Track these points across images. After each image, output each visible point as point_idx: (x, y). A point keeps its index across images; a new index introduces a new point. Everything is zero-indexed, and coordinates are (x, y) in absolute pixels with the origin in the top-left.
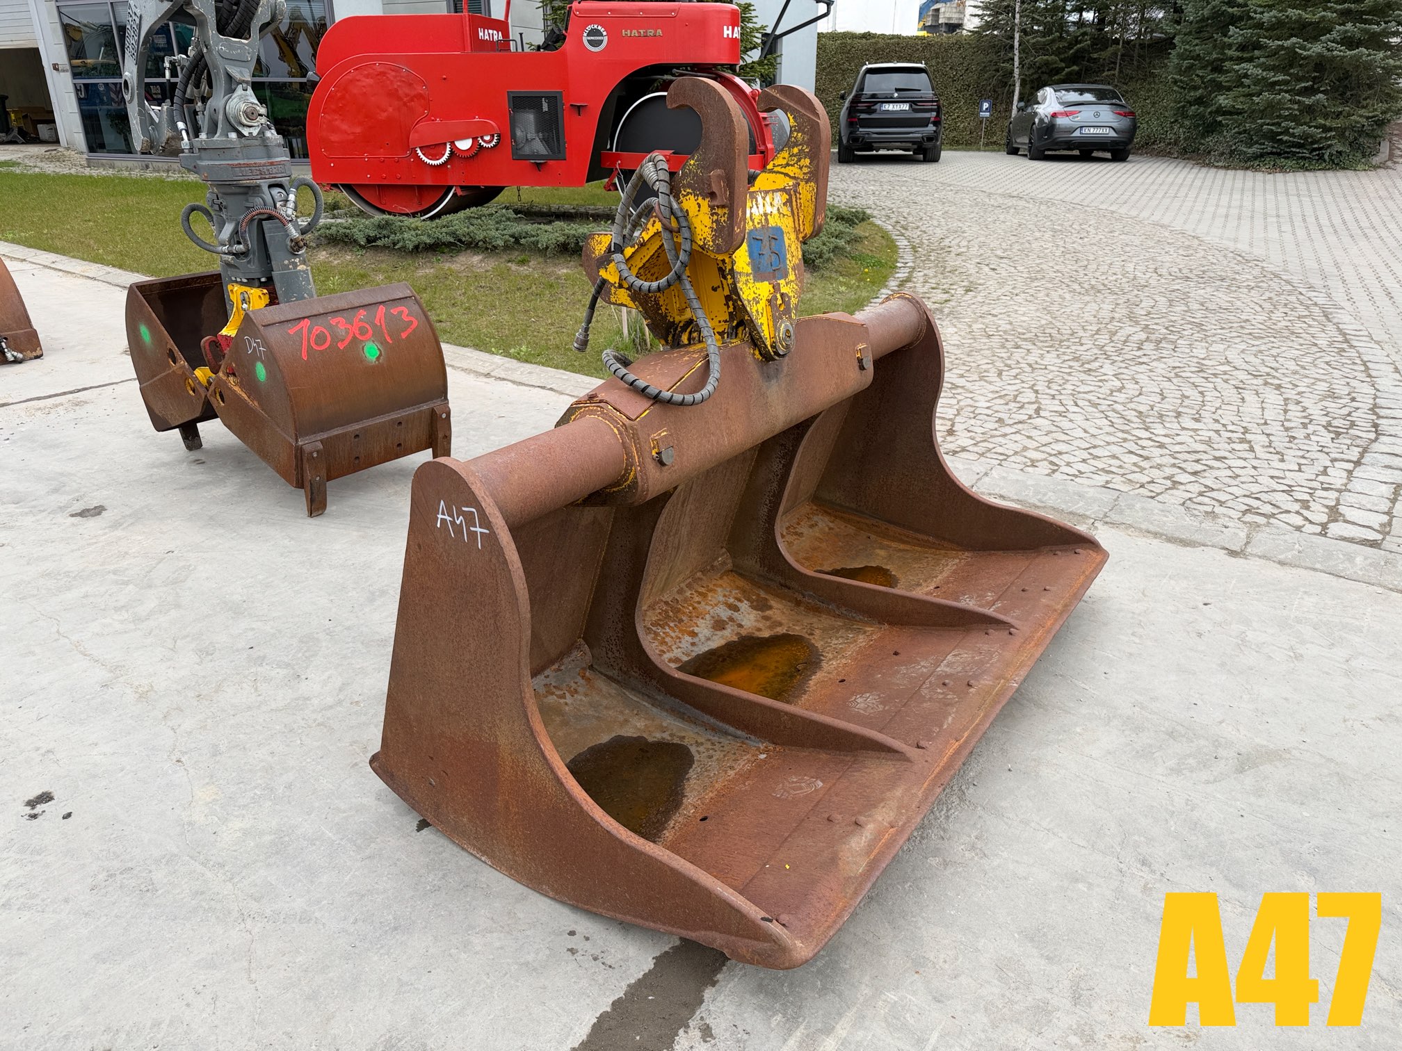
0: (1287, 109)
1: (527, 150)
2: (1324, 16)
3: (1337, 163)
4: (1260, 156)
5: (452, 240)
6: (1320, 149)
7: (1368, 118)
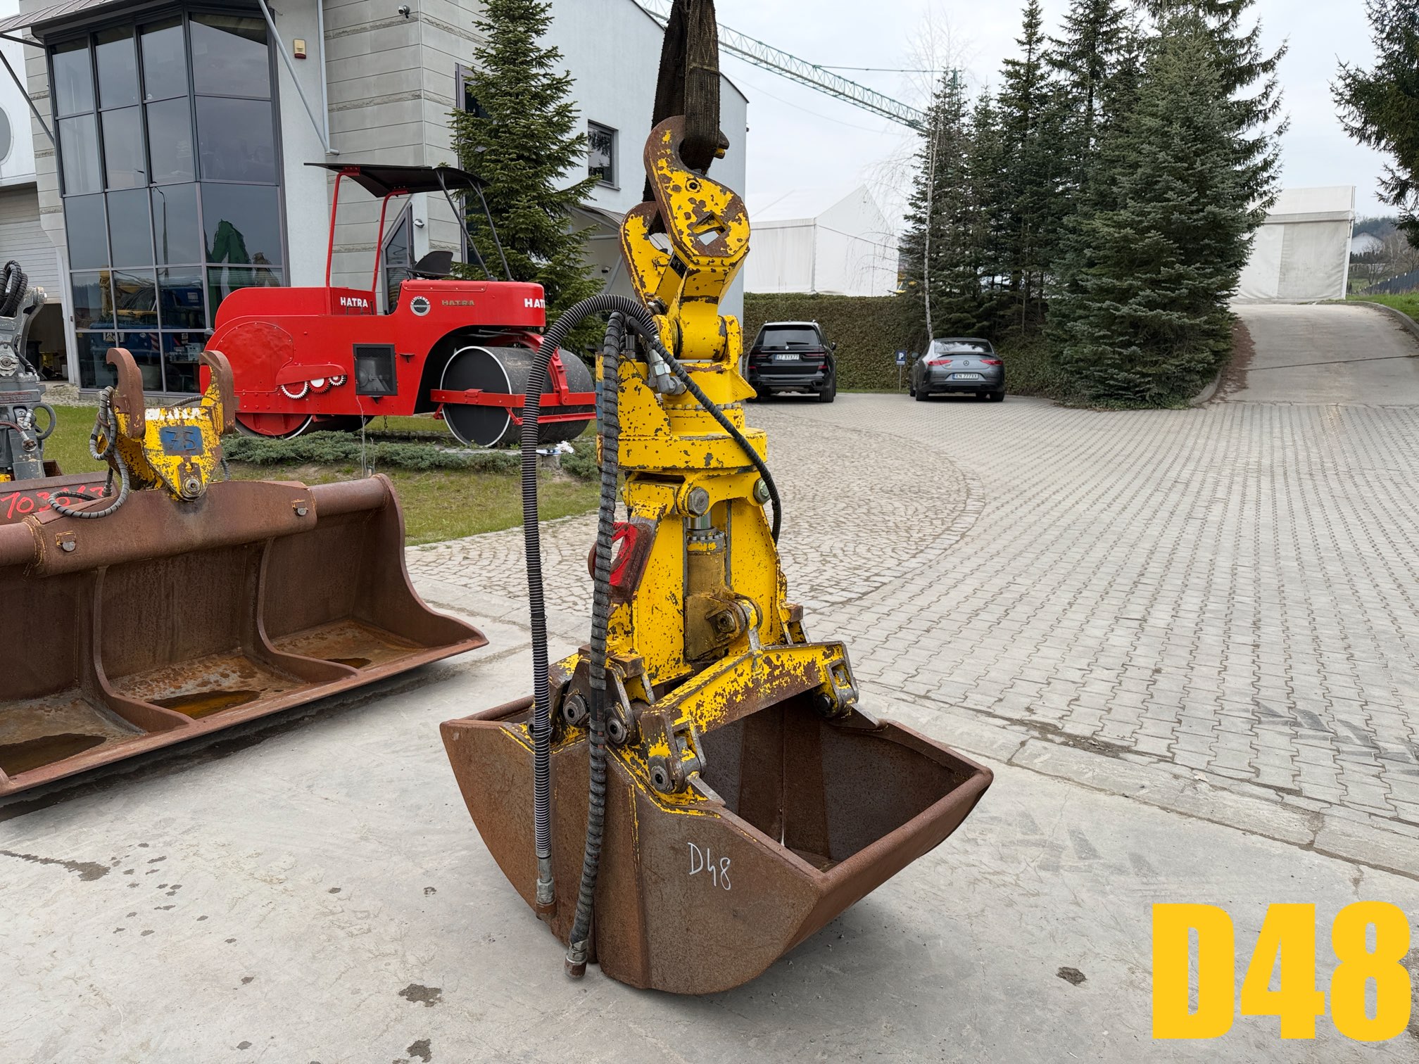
0: (1111, 358)
1: (369, 388)
2: (1131, 285)
3: (1158, 403)
4: (1096, 398)
5: (293, 455)
6: (1143, 391)
7: (1177, 366)
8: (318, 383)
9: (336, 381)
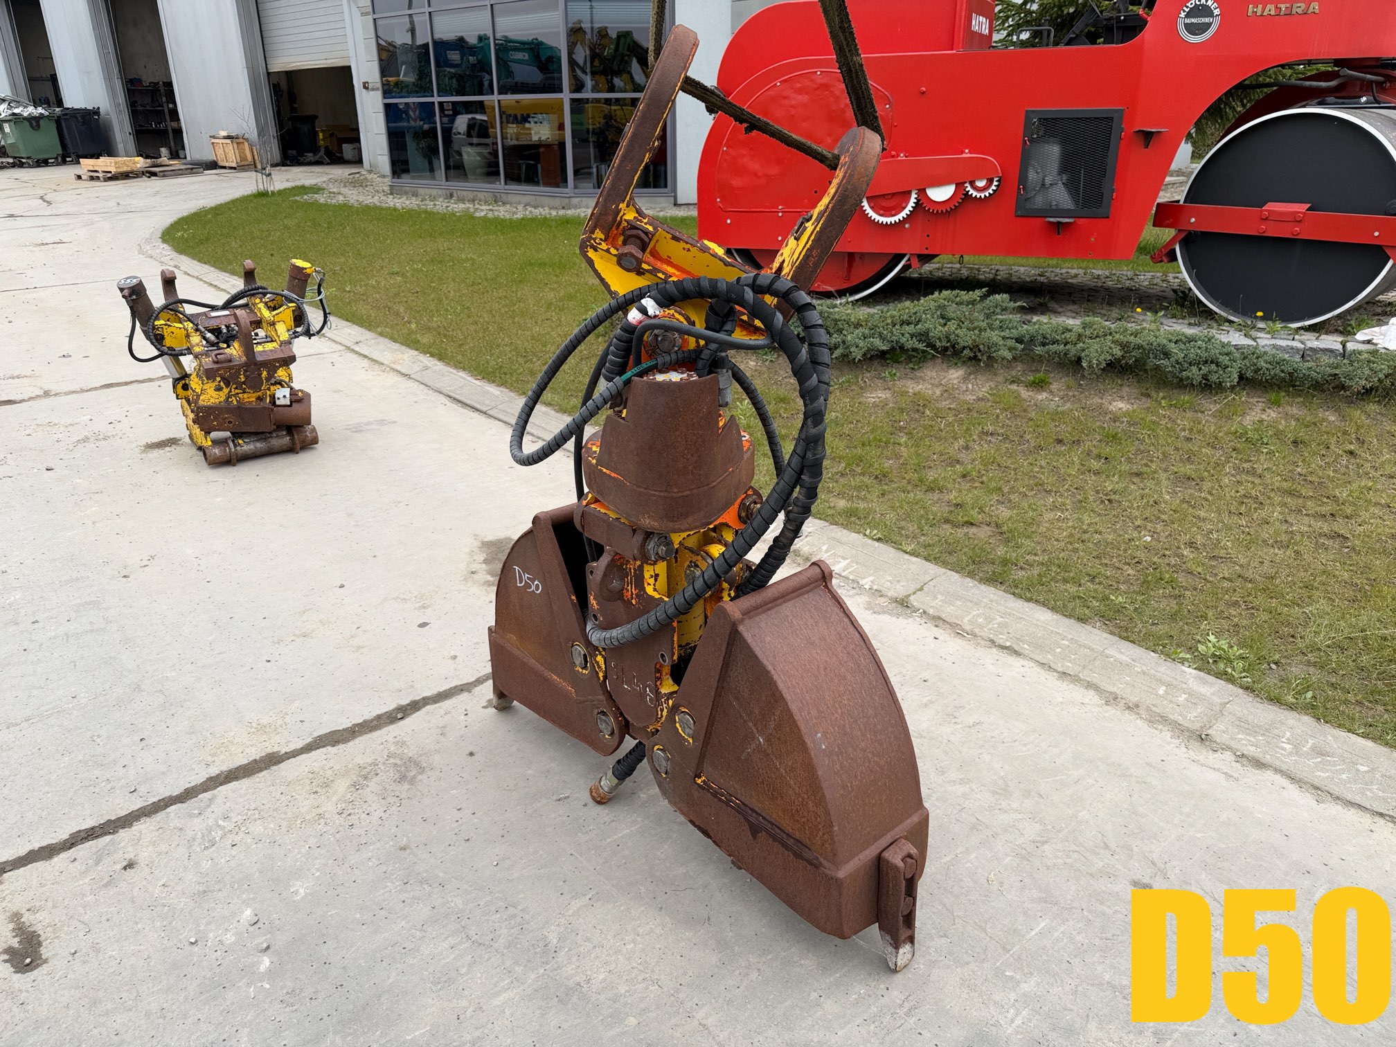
8: (941, 194)
9: (980, 189)
